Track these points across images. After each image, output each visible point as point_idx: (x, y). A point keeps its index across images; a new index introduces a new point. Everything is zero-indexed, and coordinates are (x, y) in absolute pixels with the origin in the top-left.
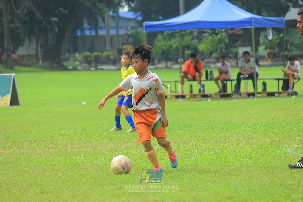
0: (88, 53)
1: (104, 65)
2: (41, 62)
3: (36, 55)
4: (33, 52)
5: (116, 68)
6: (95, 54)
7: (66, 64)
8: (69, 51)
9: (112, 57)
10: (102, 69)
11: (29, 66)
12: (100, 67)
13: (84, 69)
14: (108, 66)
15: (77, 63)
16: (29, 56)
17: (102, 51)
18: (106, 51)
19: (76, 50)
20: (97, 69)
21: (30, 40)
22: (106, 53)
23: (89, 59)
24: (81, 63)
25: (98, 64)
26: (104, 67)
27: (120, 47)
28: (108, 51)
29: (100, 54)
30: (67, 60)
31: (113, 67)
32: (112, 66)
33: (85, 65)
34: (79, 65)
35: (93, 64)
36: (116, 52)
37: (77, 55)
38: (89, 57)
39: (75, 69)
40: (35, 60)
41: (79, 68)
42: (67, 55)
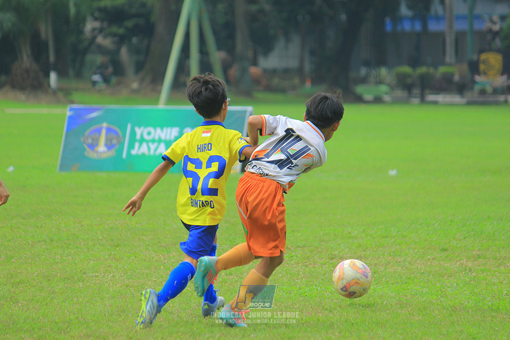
0: (406, 69)
1: (438, 94)
2: (308, 85)
3: (300, 71)
4: (293, 63)
5: (464, 100)
6: (423, 70)
7: (360, 89)
8: (367, 64)
9: (457, 78)
10: (435, 103)
11: (283, 91)
12: (431, 97)
13: (396, 101)
14: (447, 96)
15: (384, 88)
16: (286, 71)
17: (436, 65)
18: (443, 63)
19: (381, 61)
20: (423, 100)
21: (288, 40)
22: (442, 70)
23: (409, 81)
24: (392, 88)
25: (427, 91)
26: (440, 98)
27: (475, 57)
28: (450, 65)
29: (432, 70)
30: (364, 81)
31: (457, 99)
32: (456, 96)
33: (399, 93)
34: (386, 93)
35: (416, 91)
36: (465, 67)
37: (384, 71)
38: (409, 76)
39: (378, 100)
40: (296, 81)
41: (387, 98)
42: (363, 71)
